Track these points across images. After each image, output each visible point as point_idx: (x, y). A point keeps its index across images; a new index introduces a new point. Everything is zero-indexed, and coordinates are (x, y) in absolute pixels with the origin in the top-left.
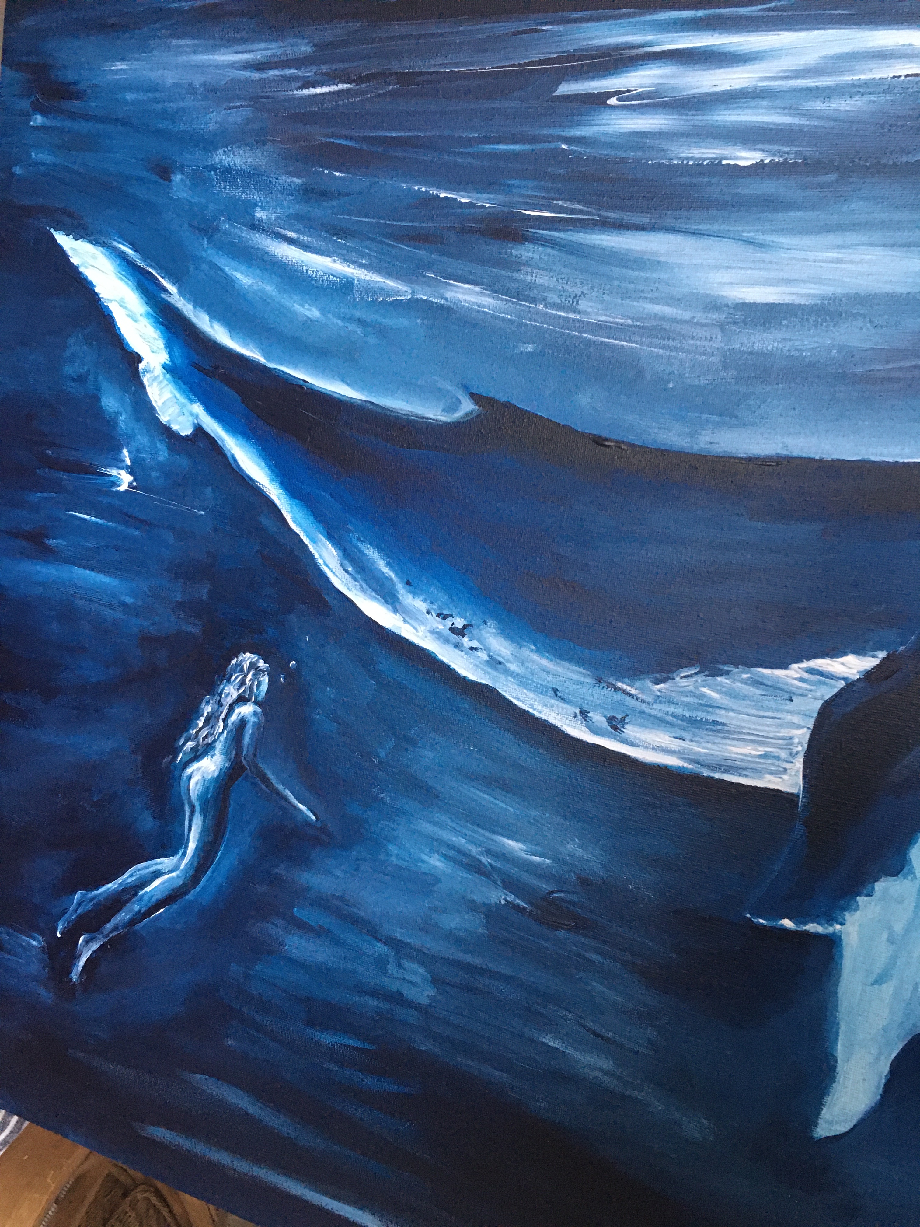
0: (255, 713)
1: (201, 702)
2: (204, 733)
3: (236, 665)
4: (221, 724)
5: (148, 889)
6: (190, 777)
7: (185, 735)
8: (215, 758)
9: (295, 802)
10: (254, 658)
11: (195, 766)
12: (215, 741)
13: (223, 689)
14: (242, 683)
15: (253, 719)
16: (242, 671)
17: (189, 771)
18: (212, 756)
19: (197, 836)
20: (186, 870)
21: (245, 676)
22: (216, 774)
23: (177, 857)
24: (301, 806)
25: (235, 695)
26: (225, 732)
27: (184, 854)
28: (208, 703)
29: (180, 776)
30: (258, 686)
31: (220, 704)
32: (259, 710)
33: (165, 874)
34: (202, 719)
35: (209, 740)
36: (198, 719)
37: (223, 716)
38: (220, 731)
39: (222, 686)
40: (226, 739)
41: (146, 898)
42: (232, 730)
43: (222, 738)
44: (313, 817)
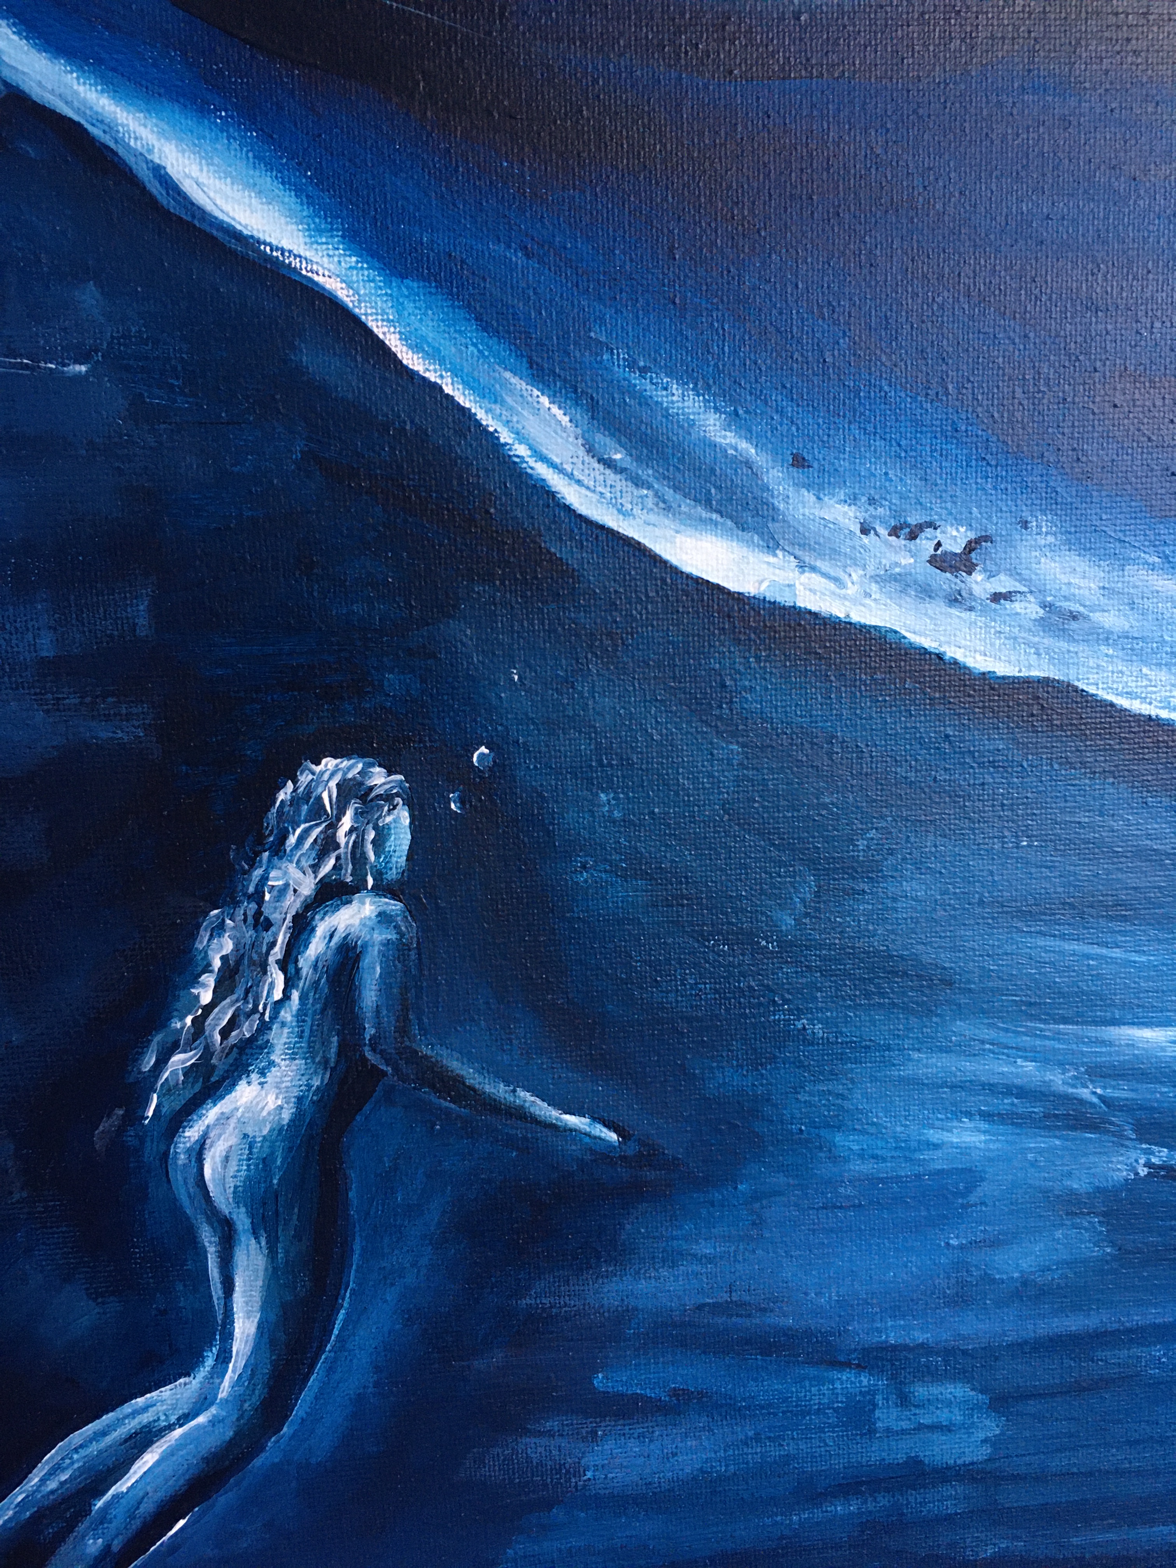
0: (383, 918)
1: (193, 935)
2: (223, 1015)
3: (295, 801)
4: (279, 978)
5: (123, 1486)
6: (199, 1152)
7: (158, 1038)
8: (273, 1075)
9: (553, 1114)
10: (353, 767)
11: (212, 1113)
13: (265, 878)
14: (327, 844)
15: (379, 937)
16: (318, 811)
17: (192, 1134)
18: (262, 1073)
19: (257, 1297)
20: (237, 1400)
21: (333, 826)
22: (286, 1116)
23: (203, 1372)
24: (572, 1120)
25: (307, 886)
27: (224, 1357)
28: (219, 929)
29: (165, 1156)
30: (379, 844)
31: (261, 923)
32: (394, 906)
33: (170, 1428)
34: (209, 980)
35: (247, 1030)
36: (194, 981)
39: (258, 873)
40: (300, 1015)
41: (119, 1513)
43: (287, 1015)
44: (613, 1137)
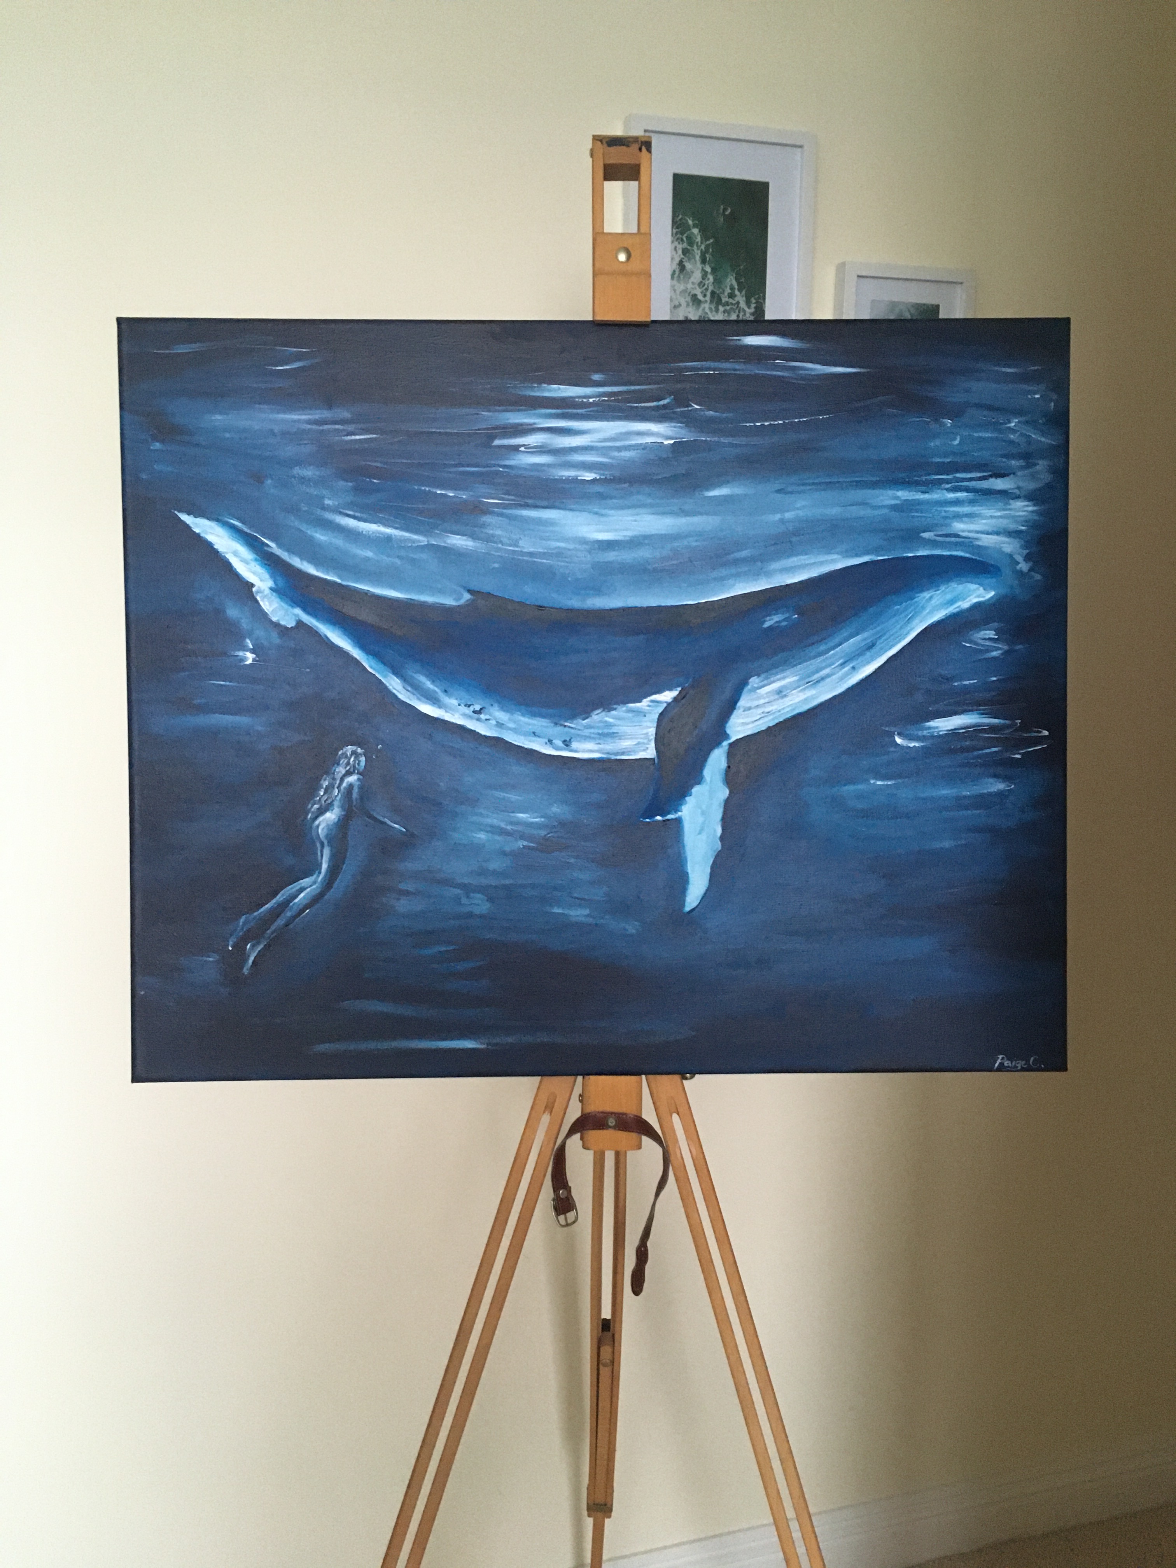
12: (333, 801)
26: (340, 794)
37: (337, 785)
38: (336, 794)
42: (344, 793)
